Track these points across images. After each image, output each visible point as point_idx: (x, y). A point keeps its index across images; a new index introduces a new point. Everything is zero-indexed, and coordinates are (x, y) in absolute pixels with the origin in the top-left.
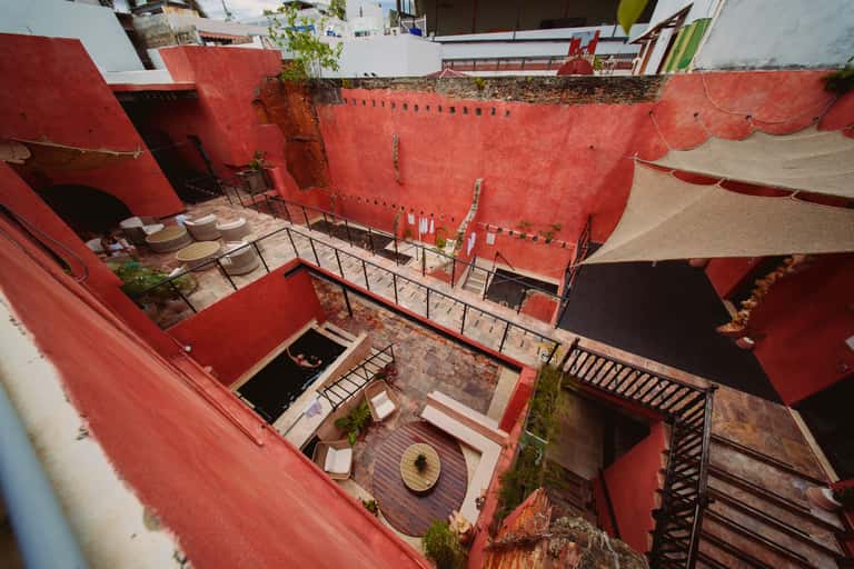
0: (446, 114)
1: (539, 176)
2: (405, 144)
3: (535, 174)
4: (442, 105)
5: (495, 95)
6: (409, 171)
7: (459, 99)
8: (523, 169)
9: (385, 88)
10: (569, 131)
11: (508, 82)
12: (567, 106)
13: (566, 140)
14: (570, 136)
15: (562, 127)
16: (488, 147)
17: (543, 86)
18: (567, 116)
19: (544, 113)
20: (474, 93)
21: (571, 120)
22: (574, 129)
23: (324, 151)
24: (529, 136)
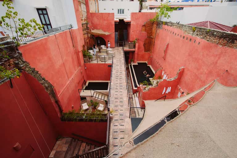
0: (182, 38)
1: (202, 76)
2: (169, 46)
3: (201, 74)
4: (182, 35)
5: (197, 35)
6: (168, 56)
7: (187, 34)
8: (198, 70)
9: (171, 26)
10: (219, 58)
11: (203, 30)
12: (221, 46)
13: (216, 63)
14: (219, 62)
15: (217, 55)
16: (189, 55)
17: (213, 34)
18: (220, 51)
19: (211, 47)
20: (191, 32)
21: (222, 53)
22: (221, 58)
23: (154, 42)
24: (203, 55)
